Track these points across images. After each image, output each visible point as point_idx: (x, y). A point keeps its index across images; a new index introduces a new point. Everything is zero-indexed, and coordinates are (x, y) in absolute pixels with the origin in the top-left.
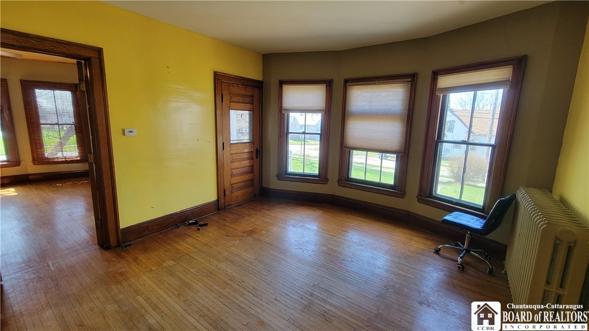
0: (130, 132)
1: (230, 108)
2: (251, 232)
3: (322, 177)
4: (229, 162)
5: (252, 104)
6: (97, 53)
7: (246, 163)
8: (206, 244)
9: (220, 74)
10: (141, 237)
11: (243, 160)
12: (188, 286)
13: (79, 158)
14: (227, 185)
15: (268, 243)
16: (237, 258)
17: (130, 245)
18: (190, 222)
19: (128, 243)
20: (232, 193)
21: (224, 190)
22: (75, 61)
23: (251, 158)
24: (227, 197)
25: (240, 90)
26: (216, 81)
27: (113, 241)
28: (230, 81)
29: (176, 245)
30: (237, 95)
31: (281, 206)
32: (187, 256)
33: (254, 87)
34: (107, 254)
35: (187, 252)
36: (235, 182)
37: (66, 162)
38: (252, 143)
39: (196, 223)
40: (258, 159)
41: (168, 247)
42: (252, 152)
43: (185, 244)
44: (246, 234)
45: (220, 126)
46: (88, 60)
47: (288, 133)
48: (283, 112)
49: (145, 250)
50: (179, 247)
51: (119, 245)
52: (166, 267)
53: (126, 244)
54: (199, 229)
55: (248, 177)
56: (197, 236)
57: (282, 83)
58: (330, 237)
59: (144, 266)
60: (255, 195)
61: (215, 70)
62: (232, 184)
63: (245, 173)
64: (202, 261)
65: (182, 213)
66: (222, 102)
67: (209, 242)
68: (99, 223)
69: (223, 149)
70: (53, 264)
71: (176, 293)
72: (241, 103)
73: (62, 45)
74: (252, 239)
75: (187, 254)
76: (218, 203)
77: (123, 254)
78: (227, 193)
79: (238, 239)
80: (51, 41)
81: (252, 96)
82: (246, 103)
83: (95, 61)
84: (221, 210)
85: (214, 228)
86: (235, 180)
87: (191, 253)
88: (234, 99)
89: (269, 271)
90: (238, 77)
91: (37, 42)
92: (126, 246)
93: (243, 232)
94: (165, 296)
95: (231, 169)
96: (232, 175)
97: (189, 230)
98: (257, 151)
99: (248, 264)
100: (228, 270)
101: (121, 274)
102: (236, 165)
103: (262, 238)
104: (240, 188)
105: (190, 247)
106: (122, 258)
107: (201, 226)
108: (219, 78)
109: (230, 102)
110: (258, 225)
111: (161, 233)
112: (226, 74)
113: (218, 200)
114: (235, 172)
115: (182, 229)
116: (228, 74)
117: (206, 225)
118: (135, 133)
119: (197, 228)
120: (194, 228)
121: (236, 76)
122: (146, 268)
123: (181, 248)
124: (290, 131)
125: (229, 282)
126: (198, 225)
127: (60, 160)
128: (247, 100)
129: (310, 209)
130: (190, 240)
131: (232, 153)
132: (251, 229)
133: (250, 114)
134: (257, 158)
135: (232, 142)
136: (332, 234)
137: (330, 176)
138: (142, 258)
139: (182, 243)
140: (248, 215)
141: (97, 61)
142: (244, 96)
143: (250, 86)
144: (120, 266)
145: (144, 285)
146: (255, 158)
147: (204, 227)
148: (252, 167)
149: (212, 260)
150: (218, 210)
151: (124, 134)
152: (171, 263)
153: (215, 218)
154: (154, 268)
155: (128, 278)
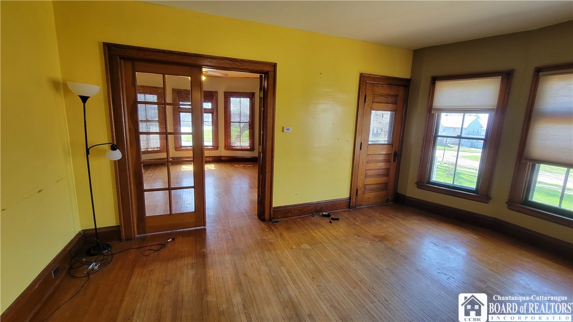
0: (287, 129)
1: (372, 109)
2: (383, 239)
3: (482, 193)
4: (365, 163)
5: (396, 103)
6: (273, 68)
7: (382, 165)
8: (337, 238)
9: (366, 75)
10: (285, 217)
11: (380, 161)
12: (321, 273)
13: (249, 148)
14: (360, 185)
15: (402, 256)
16: (367, 261)
17: (277, 222)
18: (324, 213)
19: (276, 220)
20: (364, 193)
21: (357, 189)
22: (258, 75)
23: (387, 161)
24: (359, 197)
25: (384, 90)
26: (361, 82)
27: (267, 216)
28: (375, 81)
29: (311, 231)
30: (381, 95)
31: (418, 218)
32: (321, 245)
33: (399, 86)
34: (263, 225)
35: (320, 241)
36: (369, 183)
37: (242, 150)
38: (391, 145)
39: (328, 216)
40: (396, 162)
41: (305, 232)
42: (390, 154)
43: (319, 233)
44: (378, 240)
45: (360, 126)
46: (267, 73)
47: (436, 136)
48: (432, 112)
49: (288, 229)
50: (314, 234)
51: (270, 220)
52: (303, 249)
53: (275, 220)
54: (331, 222)
55: (382, 180)
56: (329, 228)
57: (434, 80)
58: (491, 272)
59: (287, 243)
60: (388, 199)
61: (361, 72)
62: (365, 185)
63: (379, 175)
64: (334, 253)
65: (318, 204)
66: (365, 102)
67: (340, 237)
68: (260, 199)
69: (361, 149)
70: (232, 222)
71: (311, 276)
72: (384, 103)
73: (254, 64)
74: (384, 246)
75: (321, 243)
76: (350, 201)
77: (273, 228)
78: (359, 193)
79: (369, 241)
80: (248, 62)
81: (397, 96)
82: (389, 103)
83: (271, 74)
84: (352, 208)
85: (345, 224)
86: (369, 181)
87: (324, 242)
88: (377, 100)
89: (403, 287)
90: (384, 76)
91: (241, 64)
92: (275, 222)
93: (374, 236)
94: (302, 274)
95: (366, 170)
96: (366, 176)
97: (323, 221)
98: (395, 154)
99: (379, 272)
100: (358, 270)
101: (271, 243)
102: (371, 166)
103: (395, 248)
104: (373, 190)
105: (323, 237)
106: (273, 231)
107: (333, 219)
108: (364, 80)
109: (373, 102)
110: (390, 233)
111: (300, 218)
112: (371, 75)
113: (350, 198)
114: (369, 173)
115: (316, 218)
116: (373, 75)
117: (337, 219)
118: (291, 130)
119: (329, 220)
120: (327, 220)
121: (382, 76)
122: (288, 245)
123: (315, 236)
124: (439, 134)
125: (359, 283)
126: (330, 218)
127: (238, 148)
128: (390, 100)
129: (459, 229)
130: (323, 230)
131: (369, 153)
132: (382, 235)
133: (391, 115)
134: (394, 161)
135: (370, 143)
136: (494, 269)
137: (494, 193)
138: (285, 234)
139: (316, 231)
140: (381, 220)
141: (273, 73)
142: (388, 96)
143: (395, 85)
144: (270, 237)
145: (287, 259)
146: (392, 161)
147: (335, 221)
148: (388, 170)
149: (343, 255)
150: (349, 208)
151: (283, 131)
152: (307, 246)
153: (346, 215)
154: (294, 247)
155: (276, 249)
